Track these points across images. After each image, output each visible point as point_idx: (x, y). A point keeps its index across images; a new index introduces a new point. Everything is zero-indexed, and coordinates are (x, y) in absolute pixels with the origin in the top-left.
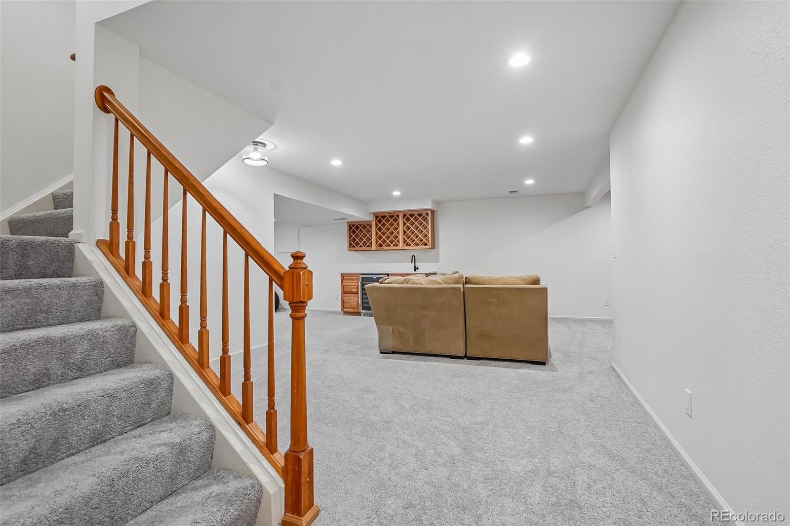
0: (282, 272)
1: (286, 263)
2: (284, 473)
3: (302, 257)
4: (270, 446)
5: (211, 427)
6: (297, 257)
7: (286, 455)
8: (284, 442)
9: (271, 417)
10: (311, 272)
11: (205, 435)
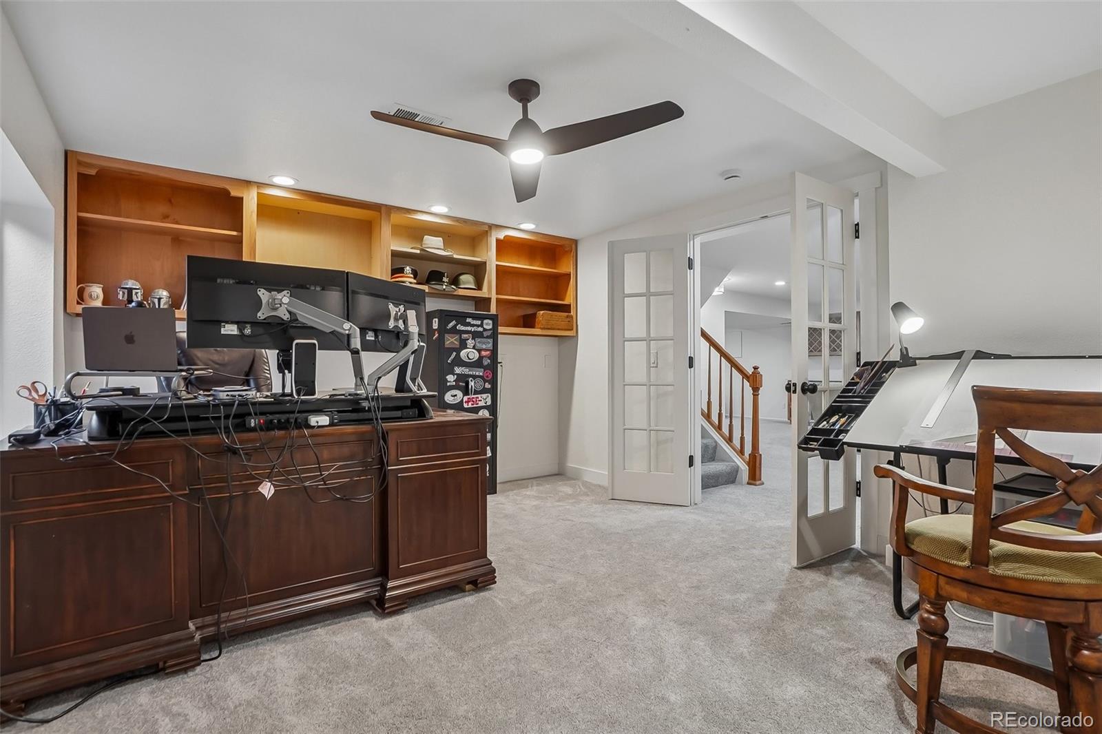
0: (749, 375)
1: (750, 371)
2: (748, 464)
3: (757, 369)
4: (741, 452)
5: (716, 442)
6: (756, 368)
7: (750, 455)
8: (748, 449)
9: (742, 439)
10: (761, 375)
11: (714, 444)
